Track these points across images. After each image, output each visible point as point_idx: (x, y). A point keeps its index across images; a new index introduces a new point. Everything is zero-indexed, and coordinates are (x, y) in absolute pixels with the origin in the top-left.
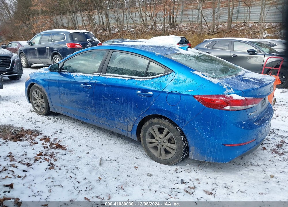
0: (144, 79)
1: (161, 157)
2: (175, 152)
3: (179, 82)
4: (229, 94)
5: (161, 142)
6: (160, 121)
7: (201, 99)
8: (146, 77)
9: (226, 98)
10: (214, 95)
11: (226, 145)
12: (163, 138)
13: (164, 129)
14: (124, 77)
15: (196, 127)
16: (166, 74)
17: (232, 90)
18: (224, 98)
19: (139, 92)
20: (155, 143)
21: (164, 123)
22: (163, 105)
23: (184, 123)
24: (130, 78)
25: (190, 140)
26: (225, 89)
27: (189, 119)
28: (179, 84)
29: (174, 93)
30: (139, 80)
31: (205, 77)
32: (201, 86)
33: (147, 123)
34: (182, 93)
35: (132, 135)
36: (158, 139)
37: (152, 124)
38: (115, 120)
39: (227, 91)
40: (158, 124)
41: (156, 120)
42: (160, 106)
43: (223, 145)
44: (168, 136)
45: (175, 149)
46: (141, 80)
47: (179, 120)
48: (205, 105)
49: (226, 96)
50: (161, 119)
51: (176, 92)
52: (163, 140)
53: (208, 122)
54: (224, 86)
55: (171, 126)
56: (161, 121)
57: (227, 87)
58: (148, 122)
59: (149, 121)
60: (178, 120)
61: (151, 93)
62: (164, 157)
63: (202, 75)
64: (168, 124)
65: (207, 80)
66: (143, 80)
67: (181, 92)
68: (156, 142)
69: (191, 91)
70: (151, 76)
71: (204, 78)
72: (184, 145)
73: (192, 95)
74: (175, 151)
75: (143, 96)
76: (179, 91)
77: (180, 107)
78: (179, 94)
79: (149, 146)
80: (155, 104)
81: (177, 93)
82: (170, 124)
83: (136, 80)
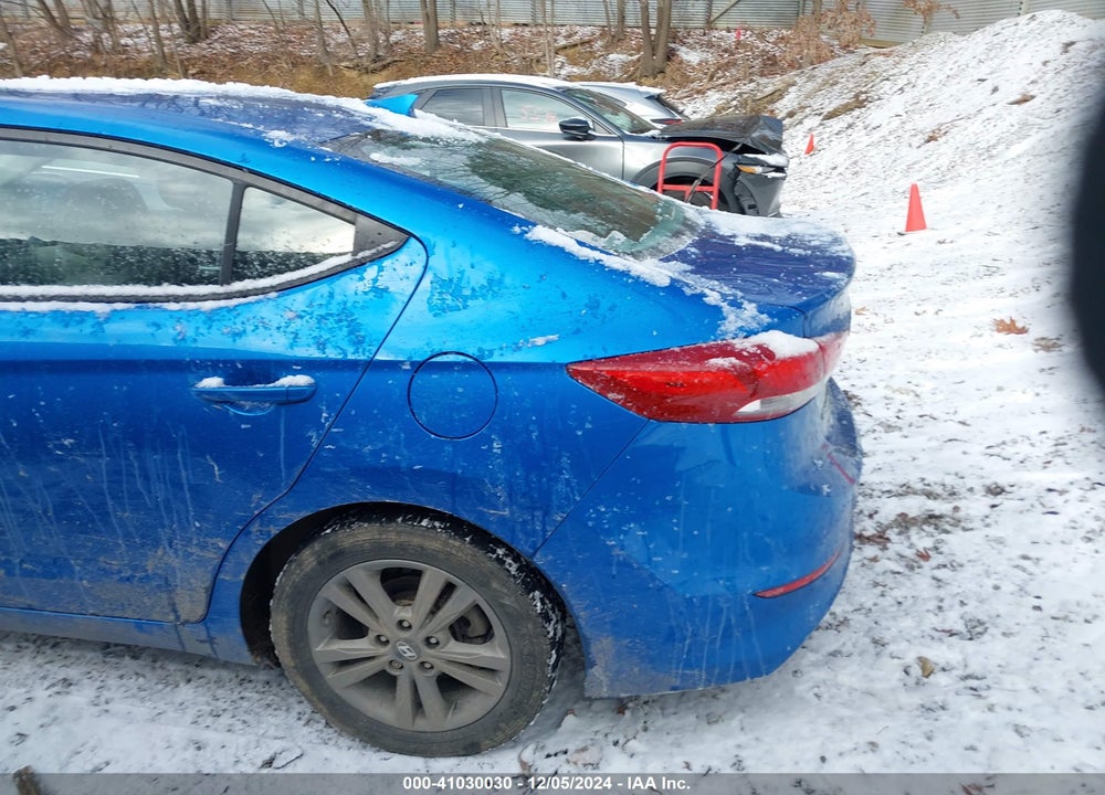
0: (229, 296)
1: (421, 724)
2: (501, 685)
3: (466, 298)
4: (750, 333)
5: (415, 647)
6: (393, 536)
7: (613, 382)
8: (237, 286)
9: (739, 355)
10: (677, 349)
11: (768, 594)
12: (422, 627)
13: (418, 574)
14: (75, 299)
15: (609, 533)
16: (367, 253)
17: (755, 312)
18: (733, 360)
19: (213, 382)
20: (373, 658)
21: (416, 541)
22: (397, 442)
23: (544, 524)
24: (126, 299)
25: (585, 609)
26: (717, 309)
27: (567, 498)
28: (465, 307)
29: (449, 366)
30: (191, 305)
31: (597, 255)
32: (593, 306)
33: (308, 558)
34: (496, 358)
35: (211, 640)
36: (390, 632)
37: (338, 559)
38: (72, 572)
39: (732, 317)
40: (380, 550)
41: (363, 534)
42: (376, 454)
43: (755, 595)
44: (453, 609)
45: (505, 668)
46: (209, 305)
47: (512, 513)
48: (640, 411)
49: (739, 344)
50: (391, 519)
51: (461, 358)
52: (424, 634)
53: (669, 498)
54: (707, 291)
55: (463, 549)
56: (394, 532)
57: (724, 297)
58: (306, 553)
59: (317, 546)
60: (506, 513)
61: (302, 380)
62: (439, 717)
63: (581, 244)
64: (446, 544)
65: (613, 271)
66: (223, 303)
67: (491, 353)
68: (382, 650)
69: (548, 342)
70: (269, 274)
71: (597, 261)
72: (552, 634)
73: (561, 365)
74: (505, 676)
75: (248, 405)
76: (480, 350)
77: (503, 438)
78: (479, 365)
79: (338, 681)
80: (343, 444)
81: (469, 363)
82: (457, 544)
83: (173, 306)
